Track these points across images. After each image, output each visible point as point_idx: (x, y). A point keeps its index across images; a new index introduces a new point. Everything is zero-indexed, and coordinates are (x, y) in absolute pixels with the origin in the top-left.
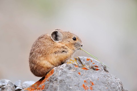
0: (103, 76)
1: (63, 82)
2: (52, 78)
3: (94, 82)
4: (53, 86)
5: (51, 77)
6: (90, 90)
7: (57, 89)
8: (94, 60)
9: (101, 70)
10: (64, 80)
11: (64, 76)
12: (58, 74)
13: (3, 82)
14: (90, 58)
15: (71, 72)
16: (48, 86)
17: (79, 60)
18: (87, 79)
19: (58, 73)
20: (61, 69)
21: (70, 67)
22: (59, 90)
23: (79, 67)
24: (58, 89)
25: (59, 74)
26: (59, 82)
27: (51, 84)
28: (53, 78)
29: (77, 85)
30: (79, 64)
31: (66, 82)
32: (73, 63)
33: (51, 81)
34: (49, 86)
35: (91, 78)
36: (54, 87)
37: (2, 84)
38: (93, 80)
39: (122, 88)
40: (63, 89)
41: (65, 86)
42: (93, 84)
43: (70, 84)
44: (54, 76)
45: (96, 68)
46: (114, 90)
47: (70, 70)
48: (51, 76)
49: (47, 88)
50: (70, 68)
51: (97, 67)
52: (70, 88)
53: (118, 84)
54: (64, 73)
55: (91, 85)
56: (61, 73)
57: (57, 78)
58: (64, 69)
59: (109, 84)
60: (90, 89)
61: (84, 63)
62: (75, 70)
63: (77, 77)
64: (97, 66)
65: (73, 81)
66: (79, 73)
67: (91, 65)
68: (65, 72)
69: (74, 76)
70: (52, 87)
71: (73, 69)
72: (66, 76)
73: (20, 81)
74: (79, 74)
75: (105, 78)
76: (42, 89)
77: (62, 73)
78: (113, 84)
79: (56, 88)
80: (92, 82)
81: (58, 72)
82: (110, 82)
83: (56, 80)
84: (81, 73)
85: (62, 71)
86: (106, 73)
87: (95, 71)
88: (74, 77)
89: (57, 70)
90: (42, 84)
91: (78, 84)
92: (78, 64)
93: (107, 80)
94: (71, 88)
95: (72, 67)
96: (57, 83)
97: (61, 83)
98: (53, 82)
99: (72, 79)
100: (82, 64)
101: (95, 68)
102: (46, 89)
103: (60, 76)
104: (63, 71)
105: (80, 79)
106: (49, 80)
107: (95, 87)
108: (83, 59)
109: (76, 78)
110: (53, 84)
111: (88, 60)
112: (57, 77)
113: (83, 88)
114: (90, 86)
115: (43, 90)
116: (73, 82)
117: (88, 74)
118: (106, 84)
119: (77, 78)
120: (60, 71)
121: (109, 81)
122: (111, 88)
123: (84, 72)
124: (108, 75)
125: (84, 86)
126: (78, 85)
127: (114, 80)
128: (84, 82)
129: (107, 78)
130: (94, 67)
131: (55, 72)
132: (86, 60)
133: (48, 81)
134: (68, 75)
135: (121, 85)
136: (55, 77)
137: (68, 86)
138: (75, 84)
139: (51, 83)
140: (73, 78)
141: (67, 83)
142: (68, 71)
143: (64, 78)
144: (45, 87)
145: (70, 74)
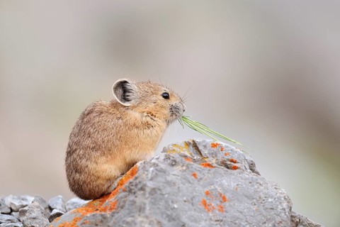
0: (248, 181)
1: (159, 192)
2: (134, 184)
3: (228, 196)
4: (135, 202)
5: (131, 183)
6: (217, 212)
7: (144, 208)
8: (227, 147)
9: (244, 168)
10: (159, 190)
11: (159, 179)
12: (147, 175)
13: (23, 199)
14: (219, 142)
15: (175, 172)
16: (125, 202)
17: (195, 145)
18: (212, 187)
19: (146, 173)
20: (154, 164)
21: (175, 161)
22: (150, 210)
23: (195, 161)
24: (148, 208)
25: (150, 176)
26: (150, 193)
27: (131, 198)
28: (136, 185)
29: (188, 201)
30: (193, 155)
31: (164, 193)
32: (182, 152)
33: (130, 191)
34: (127, 202)
35: (221, 185)
36: (138, 203)
37: (20, 204)
38: (226, 191)
39: (290, 210)
40: (159, 208)
41: (162, 203)
42: (224, 199)
43: (174, 197)
44: (137, 181)
45: (232, 163)
46: (272, 213)
47: (175, 168)
48: (131, 180)
49: (122, 208)
50: (174, 163)
51: (235, 162)
52: (174, 208)
53: (280, 199)
54: (159, 173)
55: (221, 202)
56: (154, 173)
57: (145, 185)
58: (160, 164)
59: (261, 201)
60: (219, 210)
61: (205, 152)
62: (184, 168)
63: (190, 182)
64: (235, 159)
65: (179, 191)
66: (194, 175)
67: (221, 156)
68: (163, 171)
69: (183, 181)
70: (132, 205)
71: (181, 165)
72: (164, 181)
73: (60, 196)
74: (193, 177)
75: (253, 186)
76: (111, 209)
77: (156, 174)
78: (270, 200)
79: (143, 205)
80: (223, 195)
81: (147, 171)
82: (262, 196)
83: (142, 189)
84: (199, 175)
85: (157, 170)
86: (255, 177)
87: (229, 171)
88: (182, 183)
89: (144, 167)
90: (111, 200)
91: (192, 199)
92: (191, 154)
93: (256, 191)
94: (176, 206)
95: (178, 160)
96: (144, 194)
97: (152, 195)
98: (135, 193)
99: (179, 188)
100: (201, 154)
101: (230, 165)
102: (119, 209)
103: (151, 180)
104: (158, 168)
105: (195, 187)
106: (127, 189)
107: (230, 206)
108: (204, 144)
109: (187, 185)
110: (136, 197)
111: (214, 145)
112: (145, 182)
113: (202, 207)
114: (218, 203)
115: (113, 211)
116: (180, 194)
117: (214, 178)
118: (255, 200)
119: (190, 185)
120: (152, 169)
121: (261, 193)
122: (266, 209)
123: (206, 174)
124: (259, 181)
125: (205, 203)
126: (191, 201)
127: (272, 191)
128: (204, 194)
129: (256, 187)
130: (229, 163)
131: (140, 172)
132: (209, 147)
133: (124, 191)
134: (169, 178)
135: (288, 202)
136: (140, 182)
137: (170, 203)
138: (185, 199)
139: (130, 196)
140: (181, 185)
141: (166, 196)
142: (169, 168)
143: (160, 185)
144: (118, 204)
145: (174, 177)
